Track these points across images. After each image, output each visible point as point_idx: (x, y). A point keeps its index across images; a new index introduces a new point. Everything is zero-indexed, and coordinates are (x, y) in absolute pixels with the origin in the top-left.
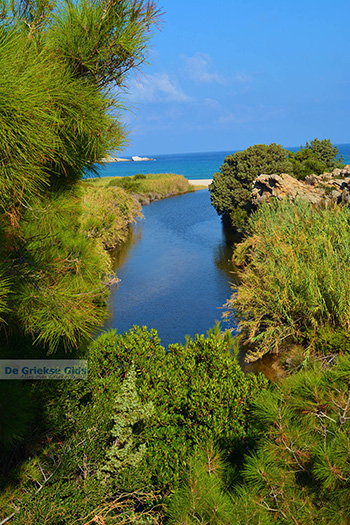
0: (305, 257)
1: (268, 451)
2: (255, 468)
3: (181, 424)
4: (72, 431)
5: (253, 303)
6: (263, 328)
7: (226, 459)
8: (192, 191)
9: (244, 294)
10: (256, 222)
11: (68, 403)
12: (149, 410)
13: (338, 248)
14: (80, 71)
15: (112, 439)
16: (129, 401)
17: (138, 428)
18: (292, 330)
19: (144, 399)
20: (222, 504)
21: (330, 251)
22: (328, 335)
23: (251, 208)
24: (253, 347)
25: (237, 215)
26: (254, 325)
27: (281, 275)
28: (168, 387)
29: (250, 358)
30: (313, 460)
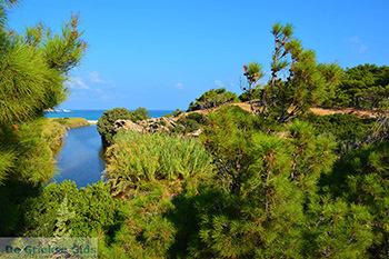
0: (136, 153)
1: (125, 229)
2: (119, 236)
3: (86, 221)
4: (37, 225)
5: (115, 172)
6: (118, 182)
7: (106, 234)
8: (89, 125)
9: (110, 168)
10: (115, 138)
11: (36, 213)
12: (73, 215)
13: (148, 149)
14: (53, 65)
15: (56, 228)
16: (64, 211)
17: (67, 223)
18: (130, 182)
19: (70, 210)
20: (106, 251)
21: (145, 151)
22: (144, 184)
23: (114, 133)
24: (115, 190)
25: (108, 136)
26: (115, 181)
27: (126, 160)
28: (80, 206)
29: (114, 194)
30: (144, 230)
